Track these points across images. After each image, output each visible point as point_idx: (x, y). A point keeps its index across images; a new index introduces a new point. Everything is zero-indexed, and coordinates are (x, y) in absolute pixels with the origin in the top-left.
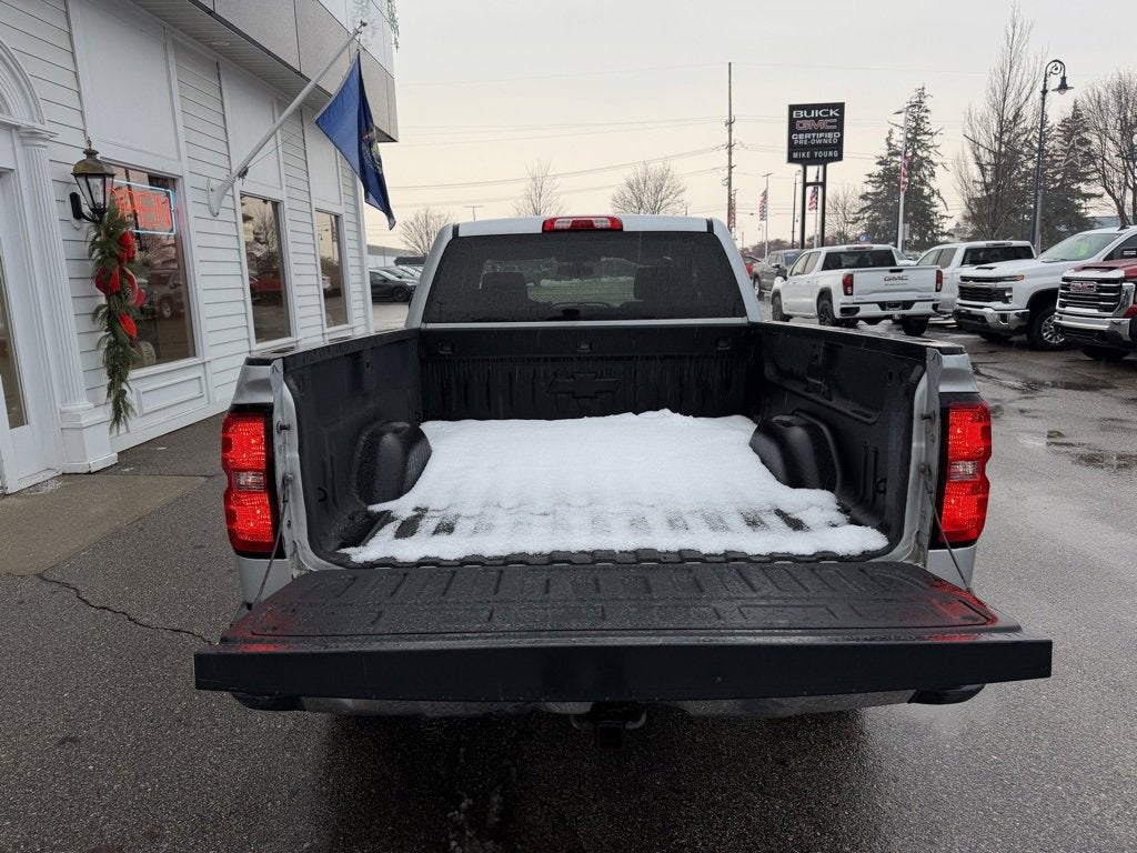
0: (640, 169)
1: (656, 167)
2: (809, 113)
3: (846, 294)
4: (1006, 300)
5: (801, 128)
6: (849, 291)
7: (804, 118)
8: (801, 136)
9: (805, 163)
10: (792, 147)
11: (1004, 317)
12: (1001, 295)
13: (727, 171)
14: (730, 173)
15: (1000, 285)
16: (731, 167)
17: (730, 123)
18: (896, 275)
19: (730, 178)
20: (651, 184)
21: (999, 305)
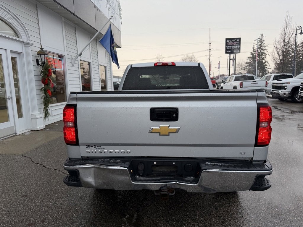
0: (186, 56)
1: (190, 55)
2: (231, 41)
3: (241, 87)
4: (285, 89)
5: (229, 44)
6: (242, 87)
7: (230, 42)
8: (229, 46)
9: (230, 53)
10: (227, 49)
11: (285, 94)
12: (284, 88)
13: (209, 56)
14: (210, 57)
15: (284, 85)
16: (210, 55)
17: (210, 44)
18: (254, 82)
19: (210, 58)
20: (188, 60)
21: (283, 90)
